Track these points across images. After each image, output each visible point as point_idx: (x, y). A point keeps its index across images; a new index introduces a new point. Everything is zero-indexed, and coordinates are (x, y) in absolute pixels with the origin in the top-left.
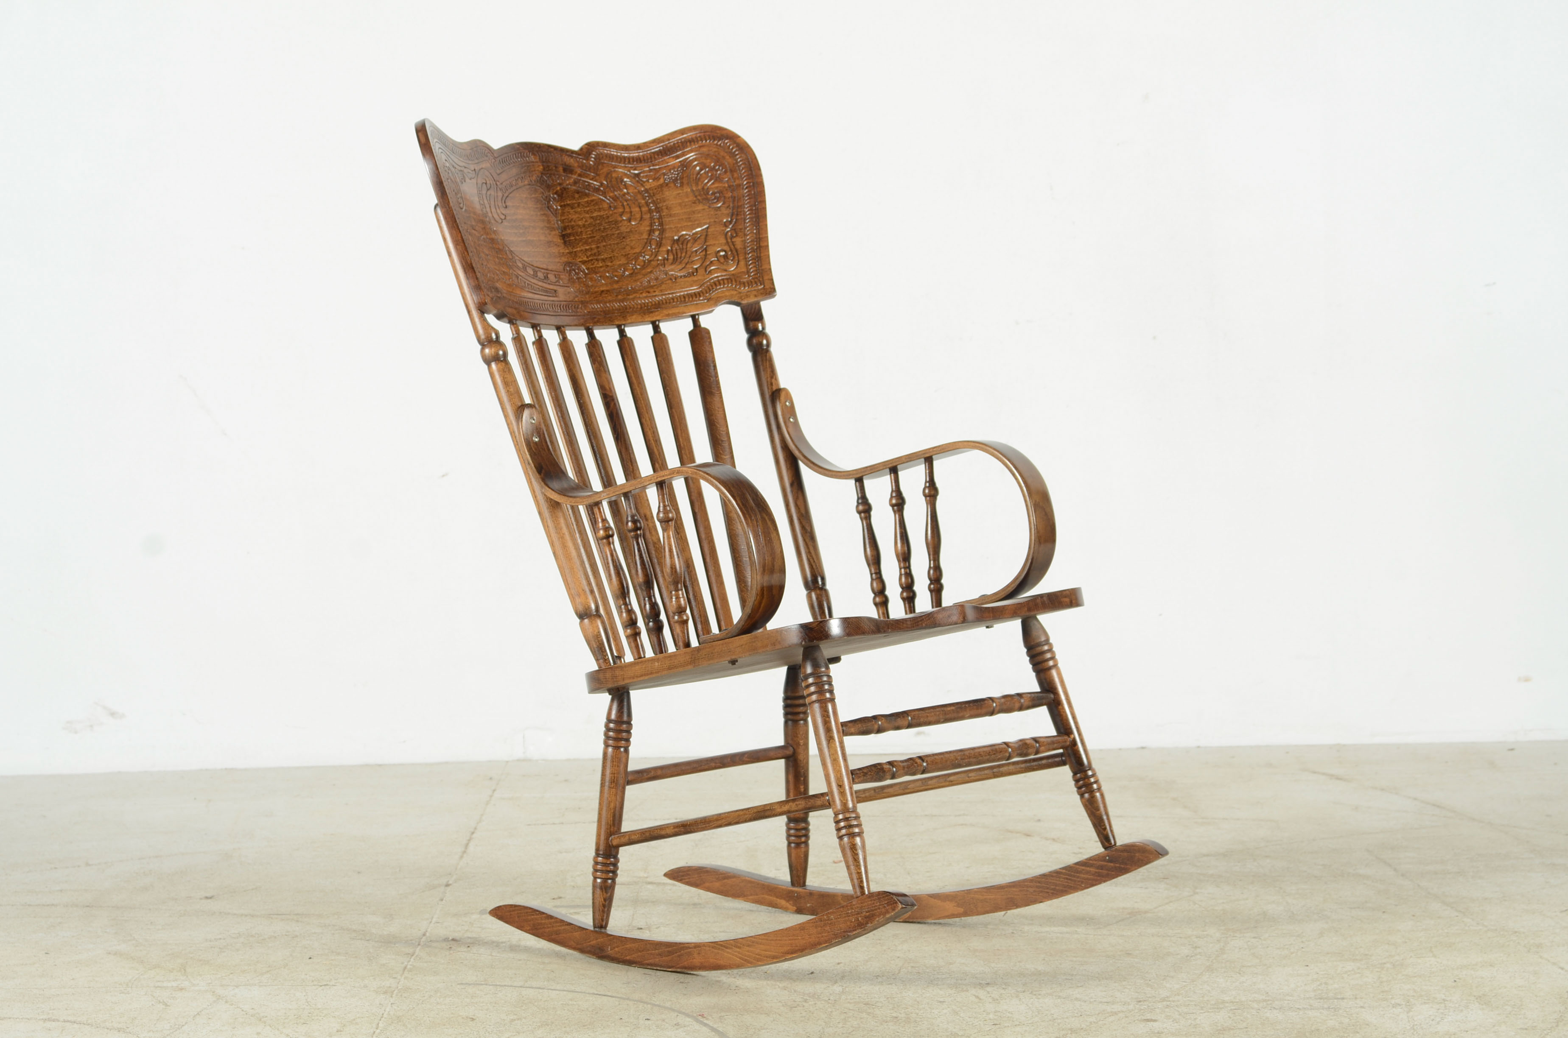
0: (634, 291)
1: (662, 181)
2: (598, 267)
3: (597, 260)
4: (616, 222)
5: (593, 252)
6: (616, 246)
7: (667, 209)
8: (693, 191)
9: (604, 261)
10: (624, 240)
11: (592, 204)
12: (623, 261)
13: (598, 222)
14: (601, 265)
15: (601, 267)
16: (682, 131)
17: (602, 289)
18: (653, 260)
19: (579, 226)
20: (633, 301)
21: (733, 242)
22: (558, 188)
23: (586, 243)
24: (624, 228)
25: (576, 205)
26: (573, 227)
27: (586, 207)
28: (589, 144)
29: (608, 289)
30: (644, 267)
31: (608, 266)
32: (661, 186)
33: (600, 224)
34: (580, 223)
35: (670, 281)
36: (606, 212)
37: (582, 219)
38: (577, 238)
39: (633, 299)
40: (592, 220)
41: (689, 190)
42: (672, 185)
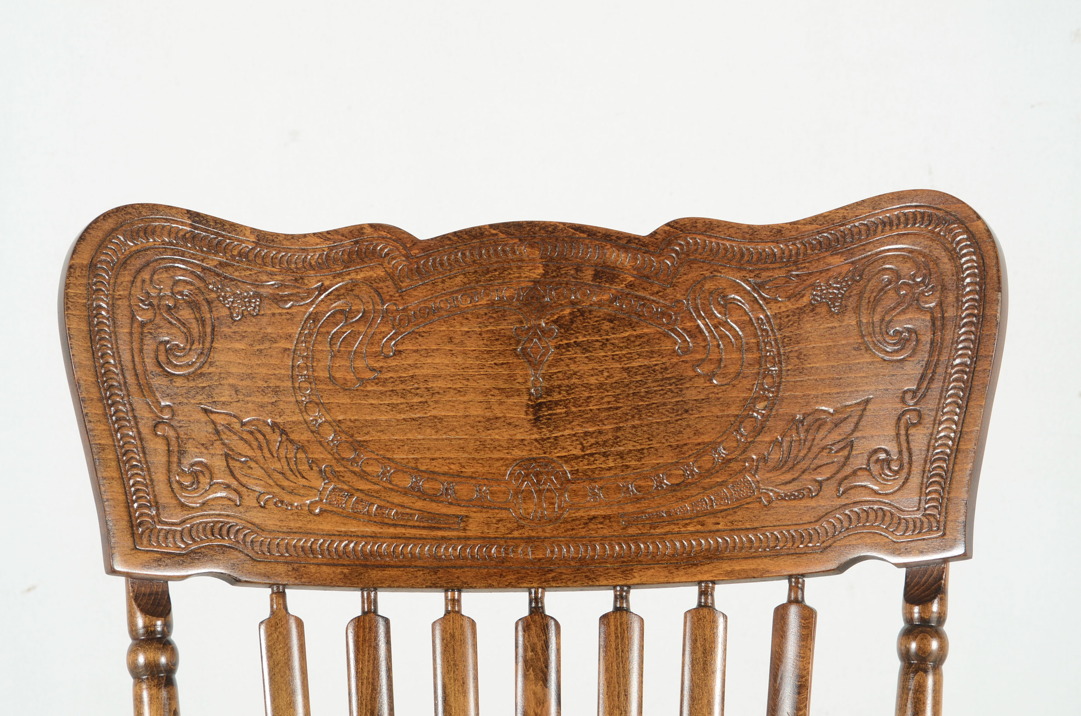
0: (672, 519)
1: (805, 300)
2: (602, 469)
3: (605, 455)
4: (680, 379)
5: (601, 439)
6: (662, 428)
7: (798, 358)
8: (859, 323)
9: (622, 458)
10: (685, 416)
11: (637, 343)
12: (668, 457)
13: (639, 378)
14: (612, 464)
15: (610, 469)
16: (876, 202)
17: (593, 513)
18: (735, 460)
19: (587, 386)
20: (663, 540)
21: (907, 435)
22: (567, 311)
23: (592, 420)
24: (694, 392)
25: (598, 345)
26: (570, 389)
27: (621, 348)
28: (672, 225)
29: (609, 512)
30: (709, 473)
31: (627, 467)
32: (801, 310)
33: (642, 383)
34: (593, 380)
35: (757, 505)
36: (664, 360)
37: (602, 372)
38: (573, 409)
39: (662, 537)
40: (625, 375)
41: (854, 323)
42: (823, 310)
